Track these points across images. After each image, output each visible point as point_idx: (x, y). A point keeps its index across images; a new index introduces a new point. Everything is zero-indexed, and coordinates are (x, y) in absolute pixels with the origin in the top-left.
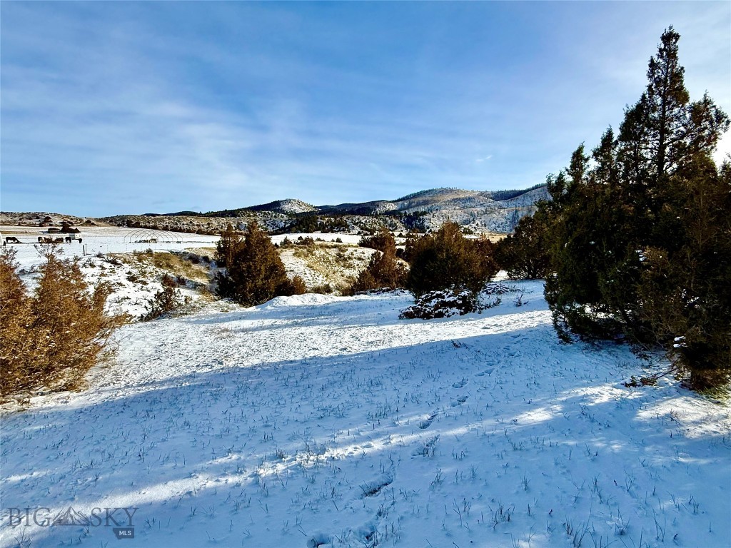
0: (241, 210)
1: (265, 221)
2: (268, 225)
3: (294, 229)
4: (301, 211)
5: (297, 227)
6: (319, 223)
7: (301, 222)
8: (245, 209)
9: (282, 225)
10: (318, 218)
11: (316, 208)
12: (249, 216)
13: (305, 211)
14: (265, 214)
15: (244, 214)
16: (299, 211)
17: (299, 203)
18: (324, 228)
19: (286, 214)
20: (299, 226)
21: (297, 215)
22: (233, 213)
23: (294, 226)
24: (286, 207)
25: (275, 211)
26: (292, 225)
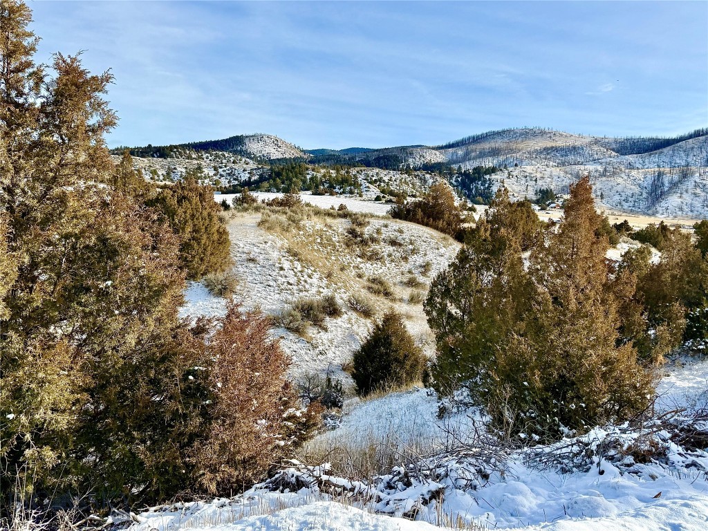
0: (176, 147)
1: (215, 169)
2: (222, 176)
3: (266, 184)
4: (280, 156)
5: (271, 181)
6: (308, 177)
7: (278, 174)
8: (184, 146)
9: (244, 177)
10: (307, 169)
11: (305, 152)
12: (189, 157)
13: (287, 156)
14: (217, 156)
15: (180, 153)
16: (275, 155)
17: (276, 143)
18: (317, 187)
19: (254, 158)
20: (274, 180)
21: (272, 162)
22: (162, 152)
23: (266, 179)
24: (253, 147)
25: (235, 152)
26: (262, 179)
